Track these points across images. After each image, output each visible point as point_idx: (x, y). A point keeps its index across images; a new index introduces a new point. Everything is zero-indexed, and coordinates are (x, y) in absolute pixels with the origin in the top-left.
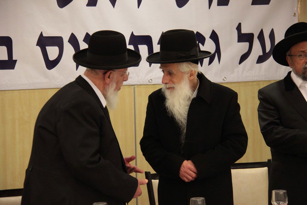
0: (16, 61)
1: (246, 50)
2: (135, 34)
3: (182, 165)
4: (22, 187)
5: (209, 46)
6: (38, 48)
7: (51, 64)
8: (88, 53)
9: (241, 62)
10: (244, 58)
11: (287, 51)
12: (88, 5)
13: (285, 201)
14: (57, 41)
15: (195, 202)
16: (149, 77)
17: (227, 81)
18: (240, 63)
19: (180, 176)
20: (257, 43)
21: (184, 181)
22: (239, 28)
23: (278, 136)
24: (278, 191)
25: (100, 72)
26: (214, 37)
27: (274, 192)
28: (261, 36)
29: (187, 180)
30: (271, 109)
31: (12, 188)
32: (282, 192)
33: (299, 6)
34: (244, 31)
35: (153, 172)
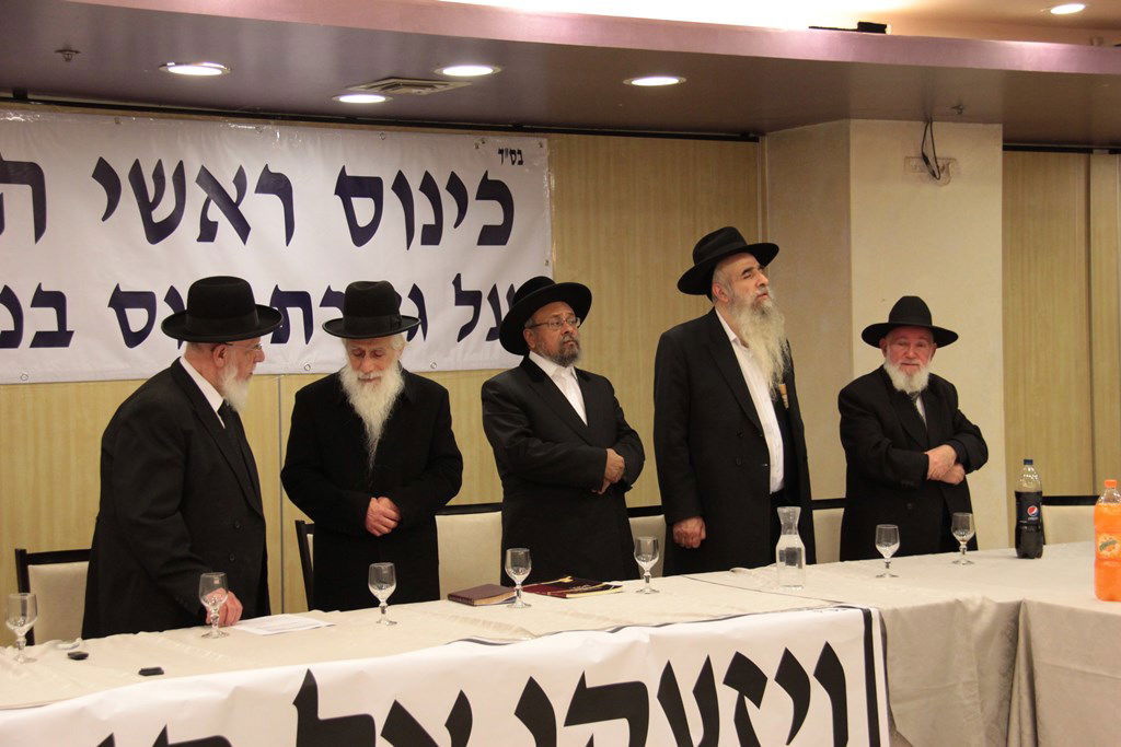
0: (72, 333)
1: (469, 318)
2: (282, 289)
3: (370, 509)
4: (89, 547)
5: (408, 308)
6: (112, 312)
7: (134, 339)
8: (188, 317)
9: (460, 338)
10: (465, 331)
11: (526, 319)
12: (199, 240)
13: (526, 567)
14: (145, 300)
15: (378, 571)
16: (304, 362)
17: (437, 368)
18: (459, 341)
19: (369, 526)
20: (486, 307)
21: (373, 535)
22: (457, 282)
23: (539, 454)
24: (516, 551)
25: (206, 347)
26: (416, 294)
27: (509, 552)
28: (493, 296)
29: (378, 534)
30: (517, 412)
31: (64, 549)
32: (522, 552)
33: (554, 249)
34: (465, 287)
35: (309, 521)
